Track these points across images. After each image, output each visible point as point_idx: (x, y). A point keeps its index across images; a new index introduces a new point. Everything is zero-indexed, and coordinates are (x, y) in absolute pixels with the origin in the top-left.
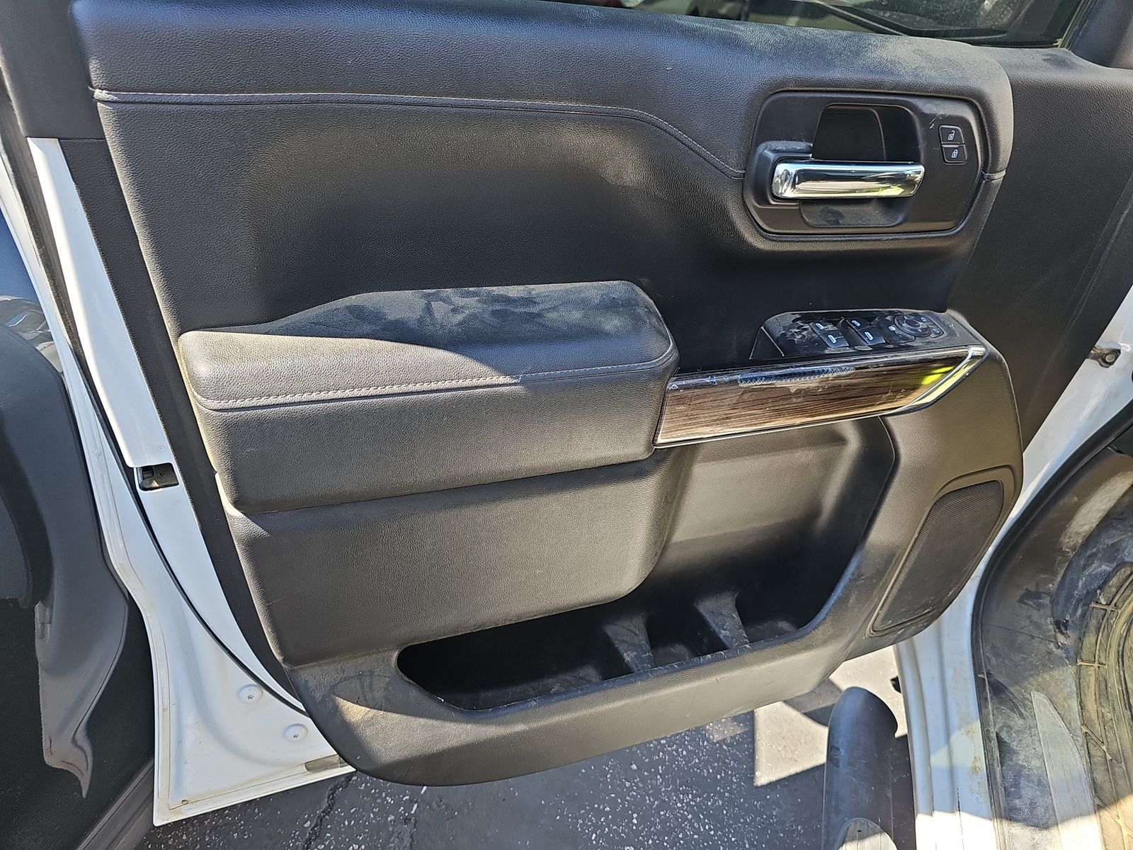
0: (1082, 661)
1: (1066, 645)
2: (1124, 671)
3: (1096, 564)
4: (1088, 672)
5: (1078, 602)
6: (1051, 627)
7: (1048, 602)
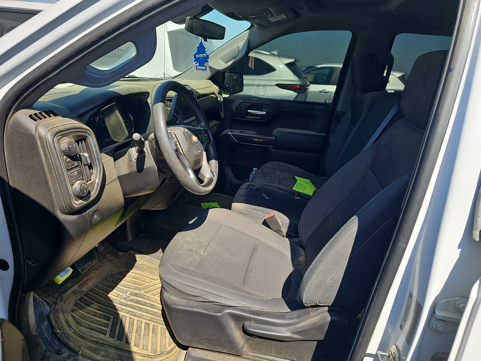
0: (79, 352)
1: (68, 355)
2: (88, 339)
3: (42, 325)
4: (84, 352)
5: (52, 341)
6: (59, 357)
7: (49, 353)
